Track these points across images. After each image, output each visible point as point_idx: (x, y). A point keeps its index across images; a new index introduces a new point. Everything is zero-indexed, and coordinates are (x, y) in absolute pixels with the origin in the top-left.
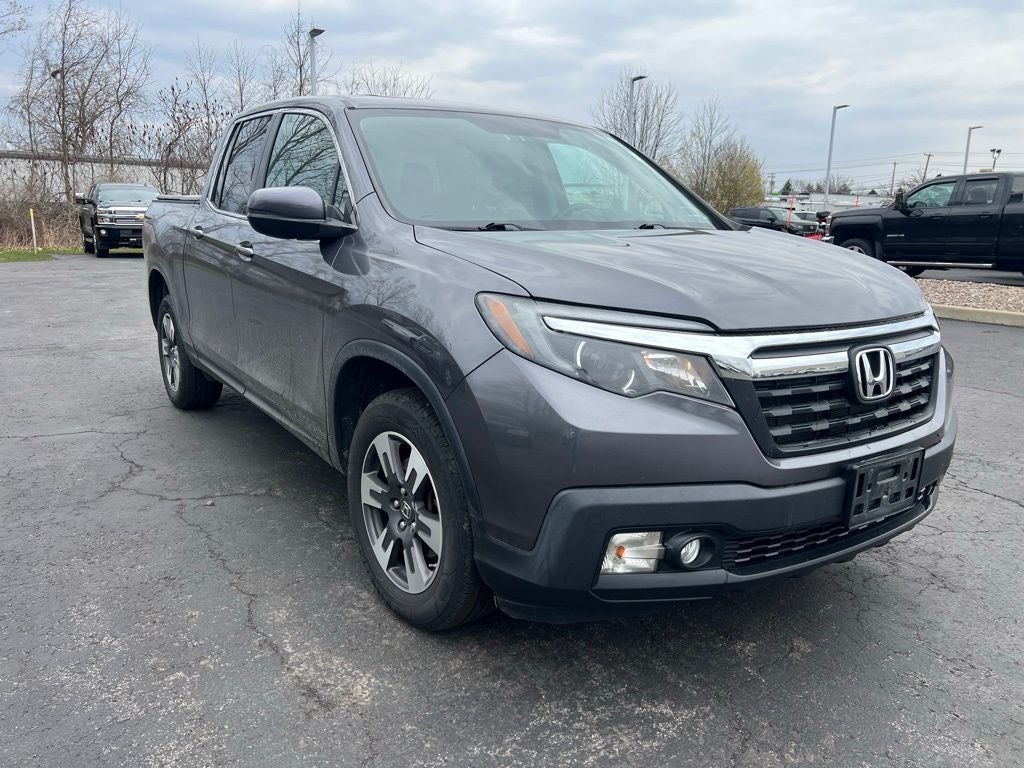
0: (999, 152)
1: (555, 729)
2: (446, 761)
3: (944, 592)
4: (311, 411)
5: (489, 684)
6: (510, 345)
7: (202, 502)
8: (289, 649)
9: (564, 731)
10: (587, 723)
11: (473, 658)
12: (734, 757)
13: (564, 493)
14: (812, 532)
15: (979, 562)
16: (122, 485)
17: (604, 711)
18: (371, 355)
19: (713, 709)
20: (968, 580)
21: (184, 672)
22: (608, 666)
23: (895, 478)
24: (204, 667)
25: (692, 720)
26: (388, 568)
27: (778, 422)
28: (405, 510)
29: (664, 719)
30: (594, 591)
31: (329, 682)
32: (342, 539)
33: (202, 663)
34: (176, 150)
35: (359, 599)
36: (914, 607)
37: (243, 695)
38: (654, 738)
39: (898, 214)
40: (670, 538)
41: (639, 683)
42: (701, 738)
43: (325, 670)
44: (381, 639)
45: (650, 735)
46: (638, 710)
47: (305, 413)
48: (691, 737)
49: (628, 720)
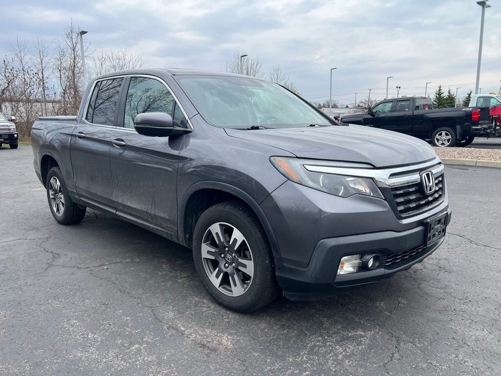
0: (400, 88)
1: (319, 346)
2: (280, 366)
3: (447, 273)
4: (167, 217)
5: (282, 332)
6: (291, 178)
7: (101, 268)
8: (183, 329)
9: (324, 347)
10: (331, 342)
11: (269, 322)
12: (396, 347)
13: (322, 241)
14: (411, 250)
15: (454, 260)
16: (53, 263)
17: (336, 337)
18: (212, 187)
19: (379, 330)
20: (454, 268)
21: (138, 345)
22: (329, 318)
23: (439, 225)
24: (146, 341)
25: (373, 335)
26: (219, 287)
27: (399, 204)
28: (228, 259)
29: (361, 336)
30: (334, 283)
31: (209, 340)
32: (181, 278)
33: (144, 339)
34: (7, 93)
35: (204, 303)
36: (438, 281)
37: (172, 351)
38: (362, 345)
39: (370, 116)
40: (364, 256)
41: (345, 323)
42: (380, 342)
43: (205, 335)
44: (223, 319)
45: (360, 344)
46: (350, 334)
47: (162, 218)
48: (376, 342)
49: (348, 338)
